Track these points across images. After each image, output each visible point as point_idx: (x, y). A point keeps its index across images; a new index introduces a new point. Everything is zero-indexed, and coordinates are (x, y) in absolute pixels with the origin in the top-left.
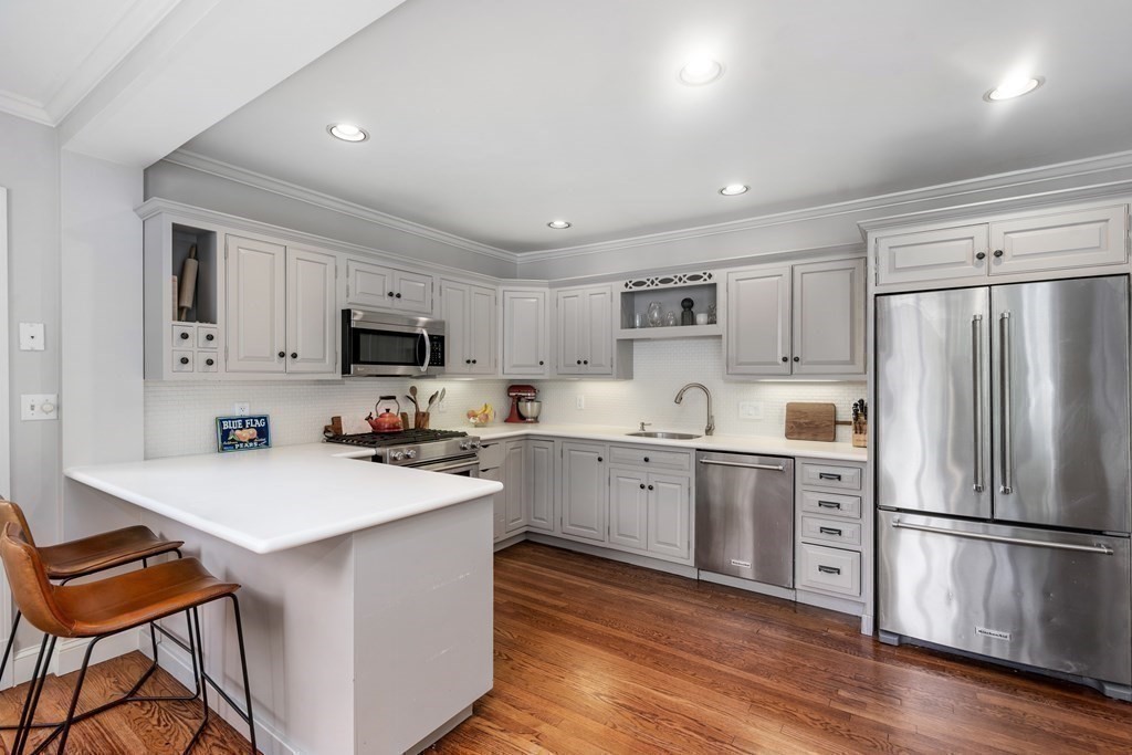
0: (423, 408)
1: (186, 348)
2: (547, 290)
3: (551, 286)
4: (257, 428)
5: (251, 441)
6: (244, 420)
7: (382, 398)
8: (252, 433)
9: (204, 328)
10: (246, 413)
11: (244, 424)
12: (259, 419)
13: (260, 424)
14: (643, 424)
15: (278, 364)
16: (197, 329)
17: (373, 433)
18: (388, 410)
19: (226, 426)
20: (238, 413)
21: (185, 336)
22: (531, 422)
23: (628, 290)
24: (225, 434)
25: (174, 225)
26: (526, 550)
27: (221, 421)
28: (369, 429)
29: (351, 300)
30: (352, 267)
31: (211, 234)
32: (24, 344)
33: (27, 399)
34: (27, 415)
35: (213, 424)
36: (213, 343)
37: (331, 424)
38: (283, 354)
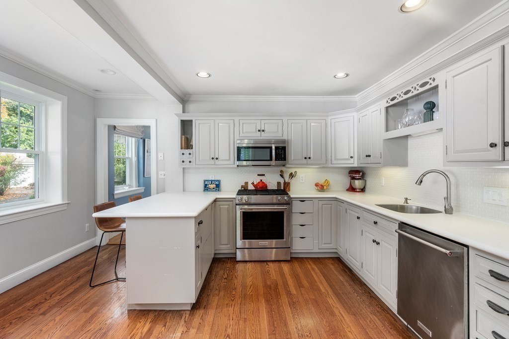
0: (287, 180)
1: (183, 158)
2: (355, 114)
3: (357, 111)
5: (214, 188)
6: (212, 181)
7: (258, 175)
8: (214, 186)
9: (189, 151)
10: (213, 179)
11: (212, 183)
12: (217, 181)
13: (217, 183)
14: (406, 199)
15: (212, 162)
16: (187, 152)
17: (255, 190)
18: (261, 180)
19: (206, 183)
20: (211, 179)
21: (183, 154)
22: (359, 192)
23: (388, 105)
24: (206, 186)
25: (181, 120)
26: (333, 268)
28: (254, 188)
29: (241, 135)
30: (241, 122)
31: (191, 121)
32: (160, 158)
33: (160, 173)
34: (160, 177)
35: (203, 182)
36: (191, 156)
37: (244, 184)
38: (213, 158)
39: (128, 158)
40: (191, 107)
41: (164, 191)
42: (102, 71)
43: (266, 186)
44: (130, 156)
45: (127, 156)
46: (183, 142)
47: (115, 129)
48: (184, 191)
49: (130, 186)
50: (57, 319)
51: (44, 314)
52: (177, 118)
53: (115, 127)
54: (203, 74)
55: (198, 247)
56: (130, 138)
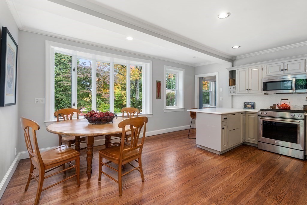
1: (230, 90)
4: (252, 105)
5: (250, 107)
6: (249, 103)
7: (282, 100)
8: (250, 106)
9: (233, 86)
10: (250, 102)
12: (252, 103)
15: (247, 92)
18: (285, 103)
19: (245, 104)
20: (248, 102)
21: (230, 88)
25: (230, 71)
27: (244, 103)
29: (267, 75)
30: (268, 66)
31: (235, 70)
32: (220, 91)
33: (220, 98)
34: (221, 100)
35: (243, 103)
36: (235, 89)
37: (273, 106)
38: (247, 90)
39: (210, 92)
40: (236, 63)
41: (222, 107)
42: (194, 57)
43: (290, 108)
44: (212, 91)
45: (210, 91)
46: (231, 82)
47: (203, 79)
48: (232, 107)
49: (211, 105)
50: (178, 142)
51: (175, 140)
52: (227, 70)
53: (203, 78)
54: (236, 47)
55: (223, 128)
56: (212, 82)
